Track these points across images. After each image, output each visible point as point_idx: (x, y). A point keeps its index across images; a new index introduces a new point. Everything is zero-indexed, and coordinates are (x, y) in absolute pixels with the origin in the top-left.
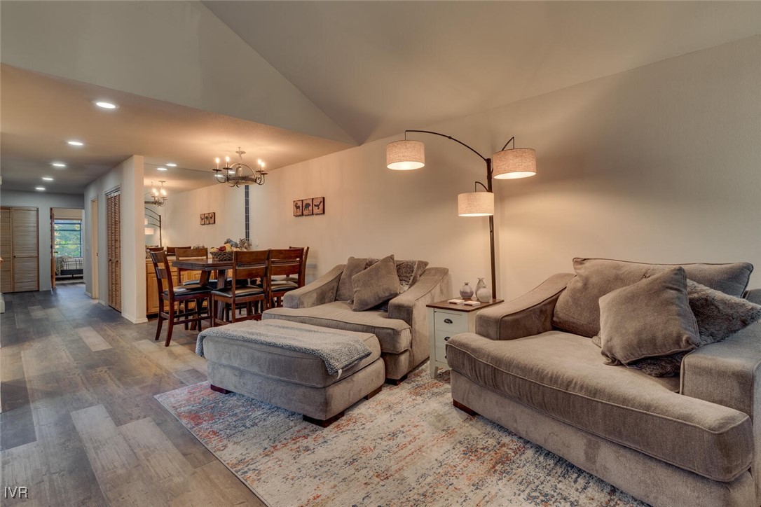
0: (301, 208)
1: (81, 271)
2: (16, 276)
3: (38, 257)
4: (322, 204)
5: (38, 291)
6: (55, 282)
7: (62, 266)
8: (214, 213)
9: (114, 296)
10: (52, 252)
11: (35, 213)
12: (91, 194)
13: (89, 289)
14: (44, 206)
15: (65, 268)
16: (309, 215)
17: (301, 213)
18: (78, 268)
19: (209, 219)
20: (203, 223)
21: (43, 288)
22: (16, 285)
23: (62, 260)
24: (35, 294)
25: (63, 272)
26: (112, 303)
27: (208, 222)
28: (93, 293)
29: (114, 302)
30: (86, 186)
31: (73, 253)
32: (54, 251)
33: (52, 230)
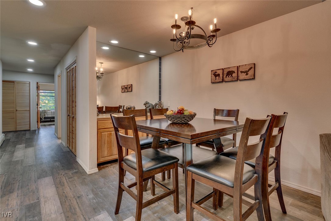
0: (221, 76)
1: (54, 118)
2: (17, 121)
3: (30, 111)
4: (253, 69)
5: (30, 130)
6: (40, 124)
7: (45, 115)
8: (132, 85)
9: (71, 141)
10: (37, 108)
11: (28, 85)
12: (58, 72)
13: (56, 131)
14: (33, 81)
15: (46, 116)
16: (220, 82)
17: (221, 80)
18: (53, 116)
19: (127, 89)
20: (123, 91)
21: (32, 129)
22: (18, 127)
23: (45, 112)
24: (27, 132)
25: (45, 118)
26: (70, 146)
27: (127, 91)
28: (59, 134)
29: (71, 146)
30: (55, 68)
31: (52, 108)
32: (39, 107)
33: (38, 96)
